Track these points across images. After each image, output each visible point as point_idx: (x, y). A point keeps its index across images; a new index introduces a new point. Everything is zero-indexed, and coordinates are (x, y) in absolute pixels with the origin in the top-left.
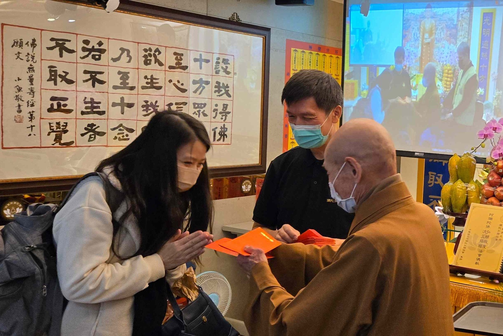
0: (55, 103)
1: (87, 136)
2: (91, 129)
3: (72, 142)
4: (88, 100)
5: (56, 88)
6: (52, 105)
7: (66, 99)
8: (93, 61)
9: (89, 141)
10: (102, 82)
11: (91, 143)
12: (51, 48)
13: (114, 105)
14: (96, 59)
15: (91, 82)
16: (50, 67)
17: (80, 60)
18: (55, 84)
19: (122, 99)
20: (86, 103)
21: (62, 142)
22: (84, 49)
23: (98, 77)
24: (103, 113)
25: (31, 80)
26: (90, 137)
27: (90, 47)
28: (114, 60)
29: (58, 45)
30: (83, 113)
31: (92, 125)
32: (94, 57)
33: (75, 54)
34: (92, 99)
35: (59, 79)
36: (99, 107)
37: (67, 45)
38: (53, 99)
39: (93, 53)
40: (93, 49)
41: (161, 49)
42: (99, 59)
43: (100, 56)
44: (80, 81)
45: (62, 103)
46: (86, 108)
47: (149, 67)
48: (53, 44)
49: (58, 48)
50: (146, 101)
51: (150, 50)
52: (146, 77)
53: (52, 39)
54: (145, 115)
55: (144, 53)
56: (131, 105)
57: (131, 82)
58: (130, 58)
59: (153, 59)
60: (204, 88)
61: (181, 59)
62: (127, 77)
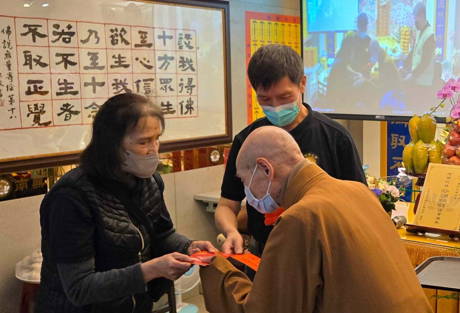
0: (32, 86)
1: (63, 116)
2: (66, 108)
3: (50, 122)
4: (62, 81)
5: (31, 71)
6: (29, 88)
7: (41, 82)
8: (64, 44)
9: (65, 120)
10: (74, 64)
11: (67, 122)
12: (25, 34)
13: (86, 84)
14: (67, 42)
15: (63, 64)
16: (25, 52)
17: (51, 44)
18: (31, 68)
19: (93, 79)
20: (60, 84)
21: (41, 122)
22: (55, 33)
23: (70, 58)
24: (75, 93)
25: (9, 66)
26: (66, 116)
27: (60, 30)
28: (83, 42)
29: (30, 30)
30: (58, 94)
31: (67, 105)
32: (64, 40)
33: (46, 38)
34: (65, 80)
35: (34, 63)
36: (72, 88)
37: (39, 30)
38: (29, 82)
39: (63, 36)
40: (63, 33)
41: (126, 28)
42: (69, 42)
43: (70, 39)
44: (53, 64)
45: (39, 85)
46: (60, 89)
47: (116, 46)
48: (26, 30)
49: (31, 34)
50: (116, 80)
51: (116, 30)
52: (114, 57)
53: (25, 26)
54: (115, 93)
55: (110, 34)
56: (102, 84)
57: (100, 62)
58: (98, 39)
59: (119, 38)
60: (169, 64)
61: (146, 37)
62: (97, 58)
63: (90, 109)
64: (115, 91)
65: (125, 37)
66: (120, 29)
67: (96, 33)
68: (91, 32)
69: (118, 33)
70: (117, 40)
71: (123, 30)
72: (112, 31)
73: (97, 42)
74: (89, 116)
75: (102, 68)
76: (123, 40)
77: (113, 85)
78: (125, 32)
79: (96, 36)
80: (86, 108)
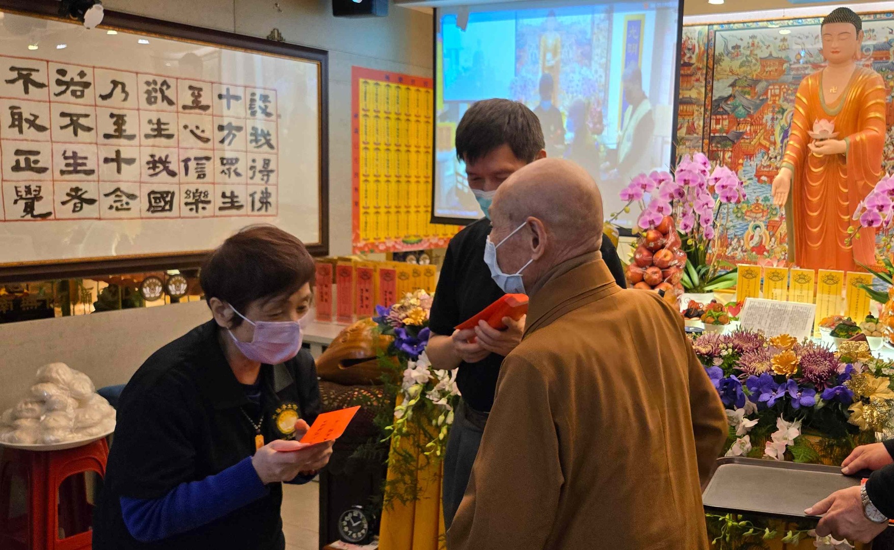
0: (22, 159)
1: (70, 206)
2: (75, 193)
3: (49, 214)
4: (69, 154)
5: (20, 137)
6: (18, 162)
7: (38, 153)
8: (73, 99)
9: (74, 211)
10: (88, 129)
11: (76, 215)
12: (12, 81)
13: (107, 160)
14: (77, 97)
15: (71, 128)
16: (12, 108)
17: (53, 98)
18: (21, 131)
19: (118, 152)
20: (66, 158)
21: (35, 213)
22: (59, 83)
23: (82, 121)
24: (90, 172)
26: (75, 206)
27: (67, 78)
28: (104, 97)
29: (20, 76)
30: (63, 172)
31: (77, 189)
32: (74, 93)
33: (46, 89)
34: (75, 153)
35: (25, 125)
36: (84, 164)
37: (35, 77)
38: (18, 152)
39: (72, 88)
40: (72, 82)
41: (169, 81)
42: (82, 96)
43: (83, 92)
44: (55, 127)
45: (32, 158)
46: (67, 165)
47: (154, 107)
48: (15, 75)
49: (21, 82)
50: (152, 156)
51: (155, 82)
52: (150, 122)
53: (13, 69)
54: (151, 175)
55: (146, 88)
56: (130, 161)
57: (129, 128)
58: (127, 94)
59: (159, 95)
60: (234, 136)
61: (199, 96)
62: (124, 122)
63: (113, 197)
64: (151, 172)
65: (167, 93)
66: (160, 81)
67: (123, 85)
68: (115, 83)
69: (158, 87)
70: (156, 98)
71: (164, 83)
72: (148, 83)
73: (125, 99)
74: (111, 207)
75: (131, 137)
76: (165, 98)
77: (148, 163)
78: (168, 87)
79: (124, 91)
80: (106, 195)
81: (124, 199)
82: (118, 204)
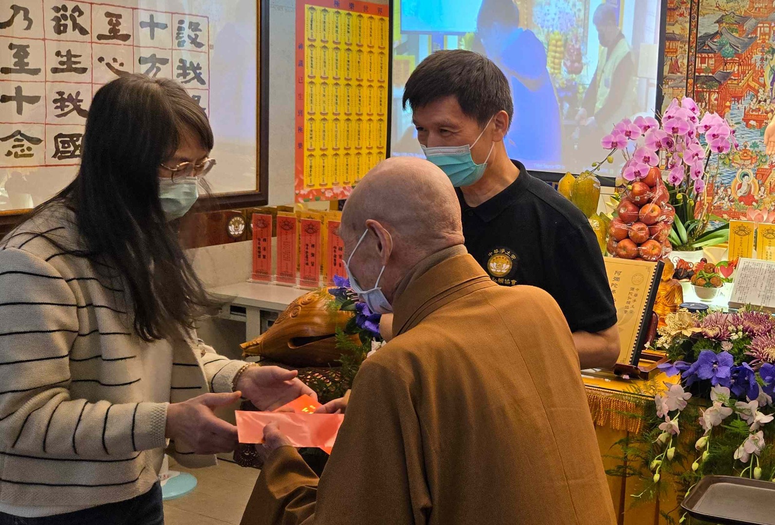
13: (4, 99)
19: (19, 89)
28: (2, 25)
41: (82, 7)
47: (63, 36)
50: (61, 93)
51: (65, 8)
52: (58, 54)
54: (58, 116)
55: (54, 14)
56: (34, 100)
57: (32, 62)
58: (30, 22)
59: (69, 23)
60: (159, 69)
61: (119, 24)
62: (27, 54)
63: (12, 142)
64: (59, 112)
65: (79, 20)
66: (70, 6)
67: (26, 11)
68: (16, 9)
69: (68, 14)
70: (66, 26)
71: (76, 9)
72: (57, 10)
73: (28, 28)
74: (9, 154)
75: (36, 72)
76: (76, 26)
77: (55, 101)
78: (81, 13)
79: (26, 17)
80: (3, 139)
81: (26, 144)
82: (18, 150)
